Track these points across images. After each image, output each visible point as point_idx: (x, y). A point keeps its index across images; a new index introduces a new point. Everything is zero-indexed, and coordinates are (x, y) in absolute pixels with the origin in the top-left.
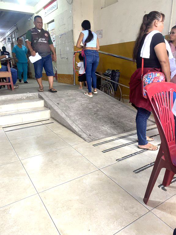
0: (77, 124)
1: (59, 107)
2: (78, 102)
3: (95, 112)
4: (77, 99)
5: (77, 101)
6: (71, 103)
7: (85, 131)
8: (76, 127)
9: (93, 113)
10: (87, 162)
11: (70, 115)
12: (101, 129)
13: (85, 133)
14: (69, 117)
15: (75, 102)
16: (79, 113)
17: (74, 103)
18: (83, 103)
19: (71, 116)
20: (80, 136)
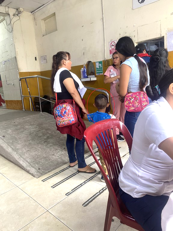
0: (24, 157)
1: (5, 140)
2: (26, 131)
3: (45, 140)
4: (26, 128)
5: (25, 129)
6: (18, 133)
7: (33, 165)
8: (23, 161)
9: (43, 142)
10: (34, 204)
11: (17, 147)
12: (52, 159)
13: (33, 167)
14: (15, 151)
15: (23, 131)
16: (27, 143)
17: (22, 133)
18: (32, 132)
19: (18, 149)
20: (28, 172)
